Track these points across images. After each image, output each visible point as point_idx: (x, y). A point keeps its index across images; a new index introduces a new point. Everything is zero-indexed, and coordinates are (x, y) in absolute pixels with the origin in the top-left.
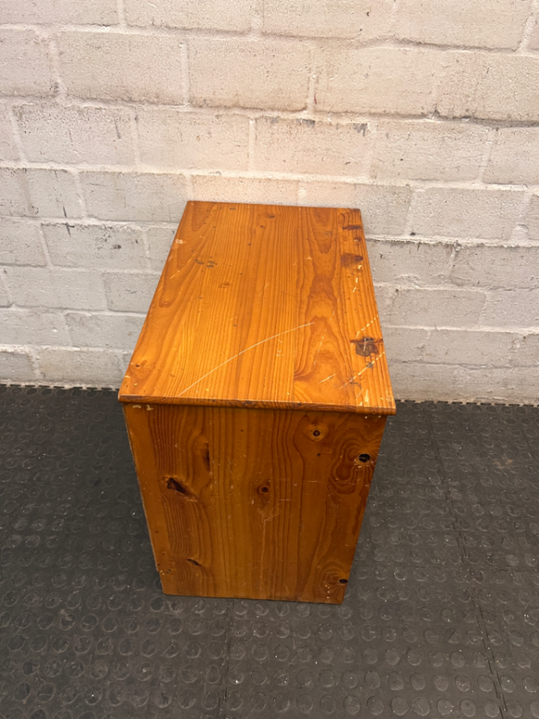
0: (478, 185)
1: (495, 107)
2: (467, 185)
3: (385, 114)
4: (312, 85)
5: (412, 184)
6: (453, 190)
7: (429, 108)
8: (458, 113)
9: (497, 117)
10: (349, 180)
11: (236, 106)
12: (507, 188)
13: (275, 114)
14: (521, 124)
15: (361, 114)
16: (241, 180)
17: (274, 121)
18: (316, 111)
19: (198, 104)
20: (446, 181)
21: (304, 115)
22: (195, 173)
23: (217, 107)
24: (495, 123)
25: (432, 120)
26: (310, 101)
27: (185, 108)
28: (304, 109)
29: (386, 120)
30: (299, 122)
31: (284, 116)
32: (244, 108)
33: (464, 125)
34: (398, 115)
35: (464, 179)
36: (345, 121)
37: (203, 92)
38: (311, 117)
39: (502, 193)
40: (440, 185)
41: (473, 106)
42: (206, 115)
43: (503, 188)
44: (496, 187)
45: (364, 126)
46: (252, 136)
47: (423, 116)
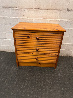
0: (42, 19)
1: (42, 7)
2: (40, 19)
3: (27, 8)
4: (17, 4)
5: (33, 19)
6: (38, 19)
7: (33, 7)
8: (37, 8)
9: (42, 8)
10: (24, 18)
11: (8, 7)
12: (46, 19)
13: (13, 8)
14: (46, 9)
15: (24, 8)
16: (10, 18)
17: (13, 9)
18: (18, 8)
19: (3, 7)
20: (37, 18)
21: (17, 8)
22: (4, 17)
23: (6, 7)
24: (42, 9)
25: (34, 9)
26: (17, 6)
27: (1, 8)
28: (17, 7)
29: (28, 9)
30: (16, 9)
31: (14, 8)
32: (9, 7)
33: (38, 10)
34: (29, 8)
35: (39, 18)
36: (22, 9)
37: (4, 5)
38: (18, 9)
39: (45, 20)
40: (37, 19)
41: (39, 7)
42: (4, 9)
43: (45, 19)
44: (44, 19)
45: (25, 10)
46: (10, 11)
47: (32, 8)
